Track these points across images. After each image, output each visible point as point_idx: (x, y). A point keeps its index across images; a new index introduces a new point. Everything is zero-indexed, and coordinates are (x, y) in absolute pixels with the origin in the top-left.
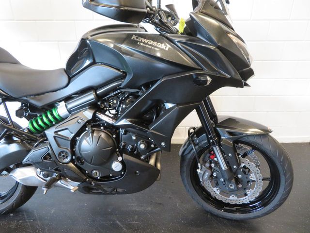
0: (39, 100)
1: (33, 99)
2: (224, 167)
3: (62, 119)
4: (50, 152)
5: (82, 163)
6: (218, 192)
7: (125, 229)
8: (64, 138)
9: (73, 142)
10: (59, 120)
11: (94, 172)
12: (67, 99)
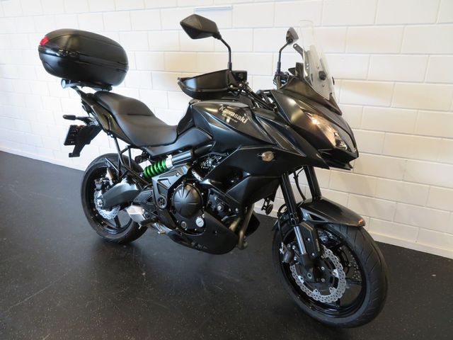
0: (153, 151)
1: (149, 149)
2: (303, 251)
3: (168, 170)
4: (152, 196)
5: (175, 213)
6: (302, 282)
7: (205, 289)
8: (164, 187)
9: (171, 191)
10: (165, 170)
11: (183, 222)
12: (174, 153)
